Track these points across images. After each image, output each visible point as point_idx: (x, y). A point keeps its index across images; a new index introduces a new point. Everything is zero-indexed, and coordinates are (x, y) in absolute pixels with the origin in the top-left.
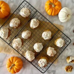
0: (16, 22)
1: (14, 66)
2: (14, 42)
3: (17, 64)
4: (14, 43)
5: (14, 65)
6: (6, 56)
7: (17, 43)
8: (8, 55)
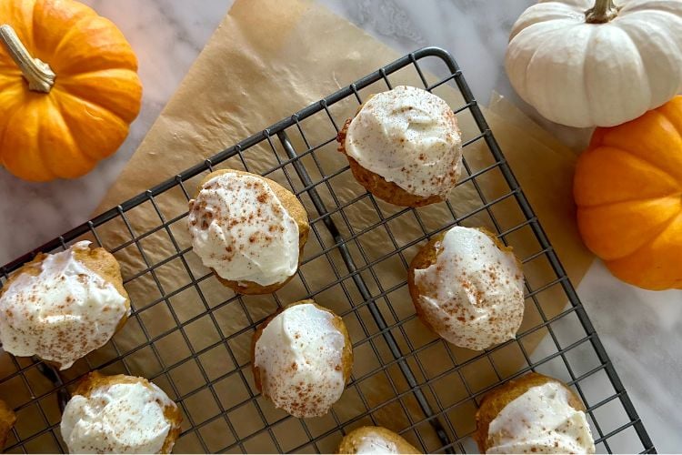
0: (482, 315)
1: (25, 81)
2: (267, 209)
3: (32, 131)
4: (262, 199)
5: (34, 91)
6: (183, 37)
7: (244, 241)
8: (183, 52)
